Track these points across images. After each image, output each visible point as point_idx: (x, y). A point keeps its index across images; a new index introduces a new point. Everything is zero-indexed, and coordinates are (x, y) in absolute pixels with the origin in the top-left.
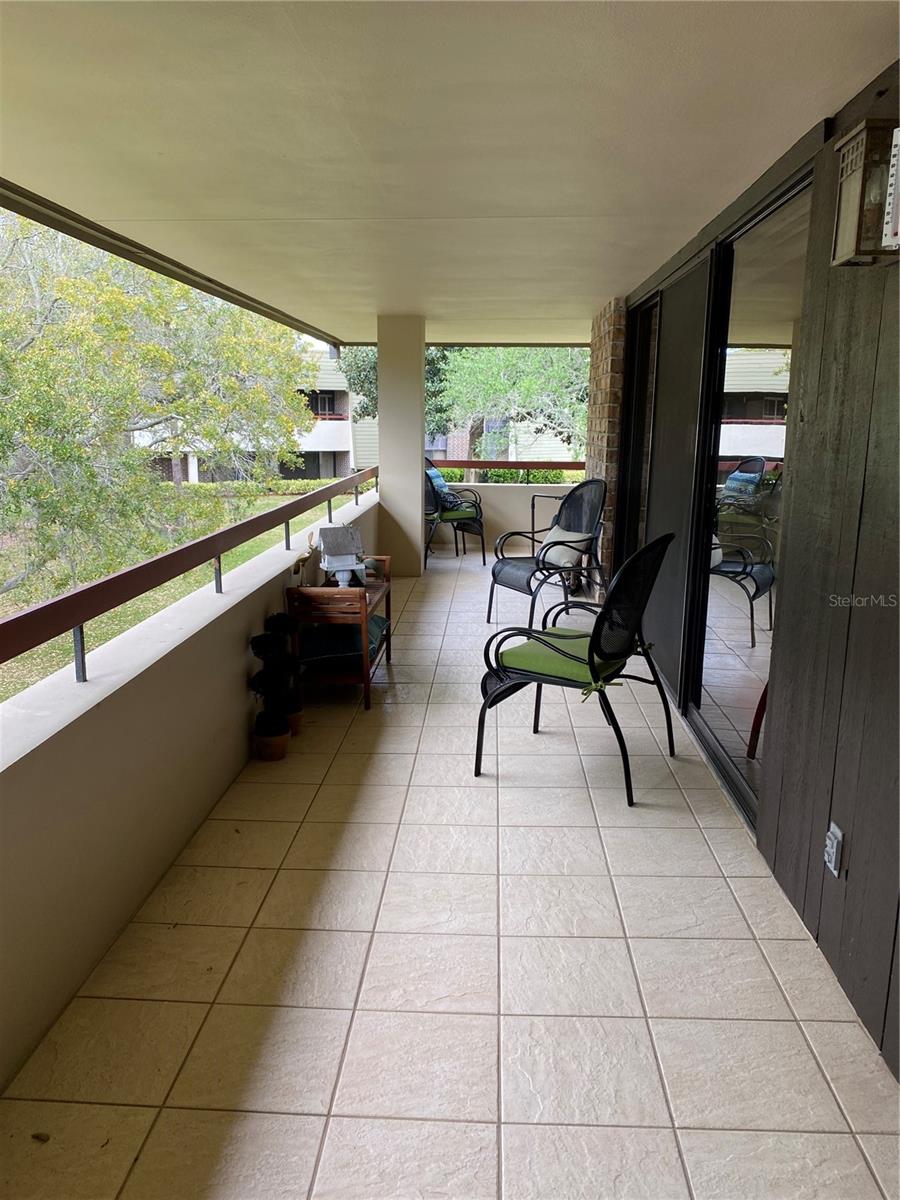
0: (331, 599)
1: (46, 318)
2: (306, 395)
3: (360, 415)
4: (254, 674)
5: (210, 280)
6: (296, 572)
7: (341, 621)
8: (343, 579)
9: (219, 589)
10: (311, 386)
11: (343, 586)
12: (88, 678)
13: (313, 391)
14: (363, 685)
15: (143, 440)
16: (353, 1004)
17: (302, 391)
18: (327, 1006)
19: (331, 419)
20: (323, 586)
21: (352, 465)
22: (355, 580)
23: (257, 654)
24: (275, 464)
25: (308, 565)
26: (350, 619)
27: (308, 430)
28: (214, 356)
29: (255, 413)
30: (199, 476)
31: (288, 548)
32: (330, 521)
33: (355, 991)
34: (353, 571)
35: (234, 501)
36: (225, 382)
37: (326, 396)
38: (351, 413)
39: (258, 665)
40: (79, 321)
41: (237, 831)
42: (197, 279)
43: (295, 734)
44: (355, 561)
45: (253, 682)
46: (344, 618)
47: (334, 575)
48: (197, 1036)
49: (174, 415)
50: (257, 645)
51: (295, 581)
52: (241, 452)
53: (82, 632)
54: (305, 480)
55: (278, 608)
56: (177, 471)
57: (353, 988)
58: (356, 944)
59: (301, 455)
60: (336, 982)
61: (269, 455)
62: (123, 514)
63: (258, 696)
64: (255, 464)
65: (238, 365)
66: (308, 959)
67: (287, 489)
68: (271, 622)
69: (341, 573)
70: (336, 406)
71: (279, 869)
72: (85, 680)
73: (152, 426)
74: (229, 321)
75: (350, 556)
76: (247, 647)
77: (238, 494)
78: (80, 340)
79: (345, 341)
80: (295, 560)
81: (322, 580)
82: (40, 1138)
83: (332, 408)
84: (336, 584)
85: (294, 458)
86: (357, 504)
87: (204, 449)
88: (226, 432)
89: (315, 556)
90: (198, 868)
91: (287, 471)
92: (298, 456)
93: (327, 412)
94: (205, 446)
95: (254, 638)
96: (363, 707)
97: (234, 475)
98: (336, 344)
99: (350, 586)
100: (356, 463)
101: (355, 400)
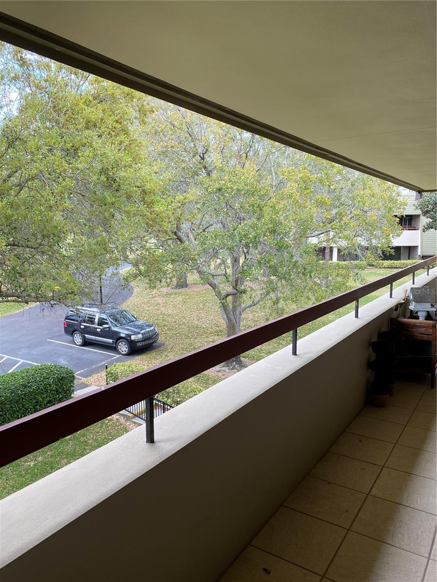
0: (415, 326)
1: (277, 188)
2: (398, 217)
3: (427, 228)
4: (371, 361)
5: (359, 164)
6: (396, 310)
7: (420, 338)
8: (422, 315)
9: (357, 316)
10: (401, 213)
11: (422, 319)
12: (297, 354)
13: (402, 216)
14: (430, 375)
15: (314, 241)
16: (428, 555)
17: (396, 216)
18: (412, 551)
19: (409, 230)
20: (408, 318)
21: (419, 253)
22: (429, 317)
23: (374, 351)
24: (380, 252)
25: (402, 307)
26: (425, 337)
27: (398, 235)
28: (352, 201)
29: (370, 227)
30: (338, 258)
31: (391, 297)
32: (413, 283)
33: (429, 548)
34: (428, 312)
35: (356, 271)
36: (356, 212)
37: (408, 218)
38: (421, 228)
39: (374, 356)
40: (291, 188)
41: (360, 441)
42: (354, 164)
43: (391, 395)
44: (430, 307)
45: (370, 365)
46: (421, 337)
47: (417, 313)
48: (341, 545)
49: (330, 229)
50: (374, 346)
51: (395, 314)
52: (361, 246)
53: (296, 332)
54: (392, 261)
55: (385, 329)
56: (327, 255)
57: (428, 545)
58: (429, 520)
59: (393, 248)
60: (418, 539)
61: (376, 248)
62: (304, 274)
63: (373, 372)
64: (368, 252)
65: (364, 204)
66: (401, 521)
67: (382, 265)
68: (381, 335)
69: (421, 312)
70: (413, 223)
71: (383, 467)
72: (296, 355)
73: (319, 235)
74: (361, 183)
75: (427, 304)
76: (369, 346)
77: (356, 266)
78: (291, 197)
79: (425, 189)
80: (396, 303)
81: (408, 314)
82: (267, 571)
83: (410, 224)
84: (418, 318)
85: (389, 249)
86: (428, 275)
87: (343, 245)
88: (355, 237)
89: (407, 302)
90: (341, 456)
91: (386, 257)
92: (391, 249)
93: (407, 226)
94: (343, 243)
95: (373, 342)
96: (430, 386)
97: (356, 257)
98: (420, 191)
99: (426, 319)
100: (422, 252)
101: (424, 221)
